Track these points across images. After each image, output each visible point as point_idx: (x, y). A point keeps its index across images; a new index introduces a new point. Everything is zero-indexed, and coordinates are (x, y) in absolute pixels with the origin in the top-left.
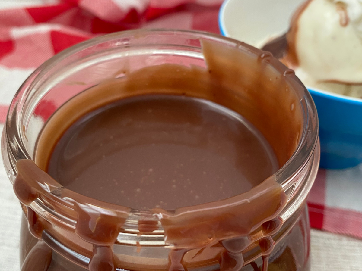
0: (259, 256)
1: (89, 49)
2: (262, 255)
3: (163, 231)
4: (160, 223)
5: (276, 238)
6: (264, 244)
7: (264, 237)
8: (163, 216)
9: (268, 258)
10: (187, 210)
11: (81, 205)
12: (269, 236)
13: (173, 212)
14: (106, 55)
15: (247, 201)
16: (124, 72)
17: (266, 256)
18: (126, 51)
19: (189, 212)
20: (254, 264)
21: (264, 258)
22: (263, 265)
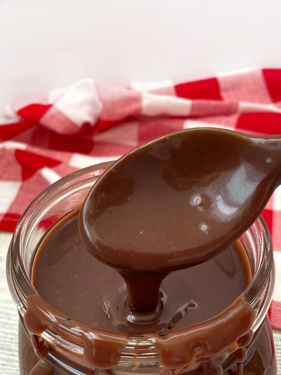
0: (235, 364)
2: (237, 362)
3: (156, 353)
5: (246, 348)
6: (238, 354)
7: (239, 348)
8: (156, 340)
9: (242, 365)
10: (174, 335)
11: (86, 334)
12: (243, 348)
15: (223, 321)
17: (241, 363)
19: (176, 336)
20: (230, 371)
21: (239, 364)
22: (238, 370)
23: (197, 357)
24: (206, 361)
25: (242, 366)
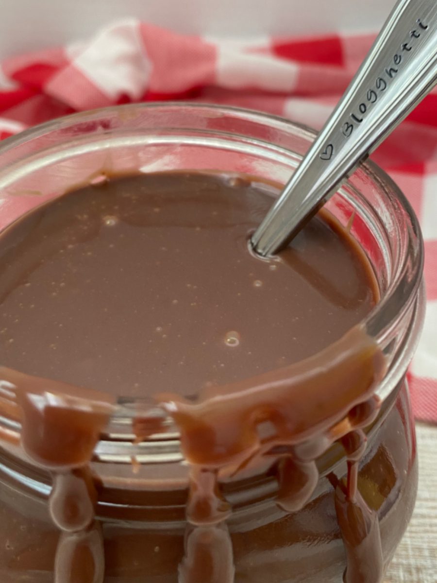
0: (342, 463)
1: (46, 136)
2: (346, 459)
3: (176, 434)
4: (169, 421)
5: (368, 431)
6: (349, 443)
7: (351, 430)
8: (178, 407)
9: (356, 466)
12: (360, 430)
13: (193, 399)
14: (73, 146)
16: (103, 174)
17: (355, 462)
18: (105, 139)
20: (332, 478)
21: (350, 464)
22: (349, 475)
23: (263, 442)
24: (285, 455)
25: (357, 468)
